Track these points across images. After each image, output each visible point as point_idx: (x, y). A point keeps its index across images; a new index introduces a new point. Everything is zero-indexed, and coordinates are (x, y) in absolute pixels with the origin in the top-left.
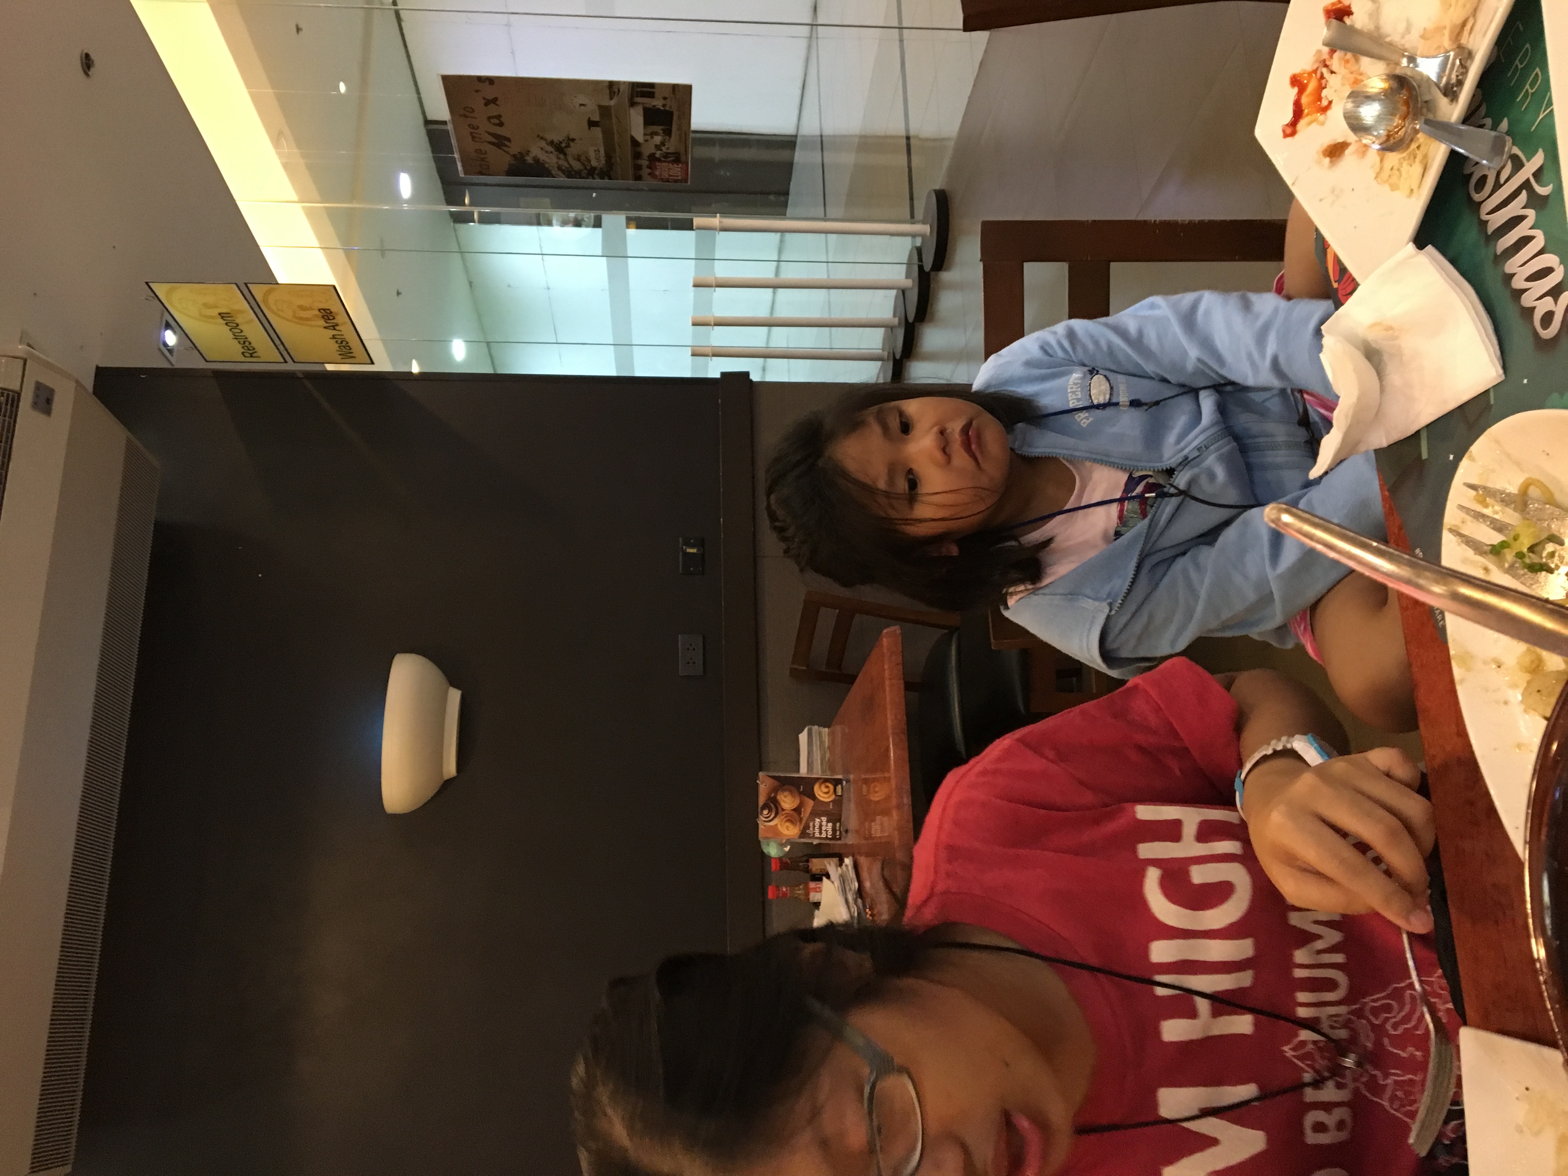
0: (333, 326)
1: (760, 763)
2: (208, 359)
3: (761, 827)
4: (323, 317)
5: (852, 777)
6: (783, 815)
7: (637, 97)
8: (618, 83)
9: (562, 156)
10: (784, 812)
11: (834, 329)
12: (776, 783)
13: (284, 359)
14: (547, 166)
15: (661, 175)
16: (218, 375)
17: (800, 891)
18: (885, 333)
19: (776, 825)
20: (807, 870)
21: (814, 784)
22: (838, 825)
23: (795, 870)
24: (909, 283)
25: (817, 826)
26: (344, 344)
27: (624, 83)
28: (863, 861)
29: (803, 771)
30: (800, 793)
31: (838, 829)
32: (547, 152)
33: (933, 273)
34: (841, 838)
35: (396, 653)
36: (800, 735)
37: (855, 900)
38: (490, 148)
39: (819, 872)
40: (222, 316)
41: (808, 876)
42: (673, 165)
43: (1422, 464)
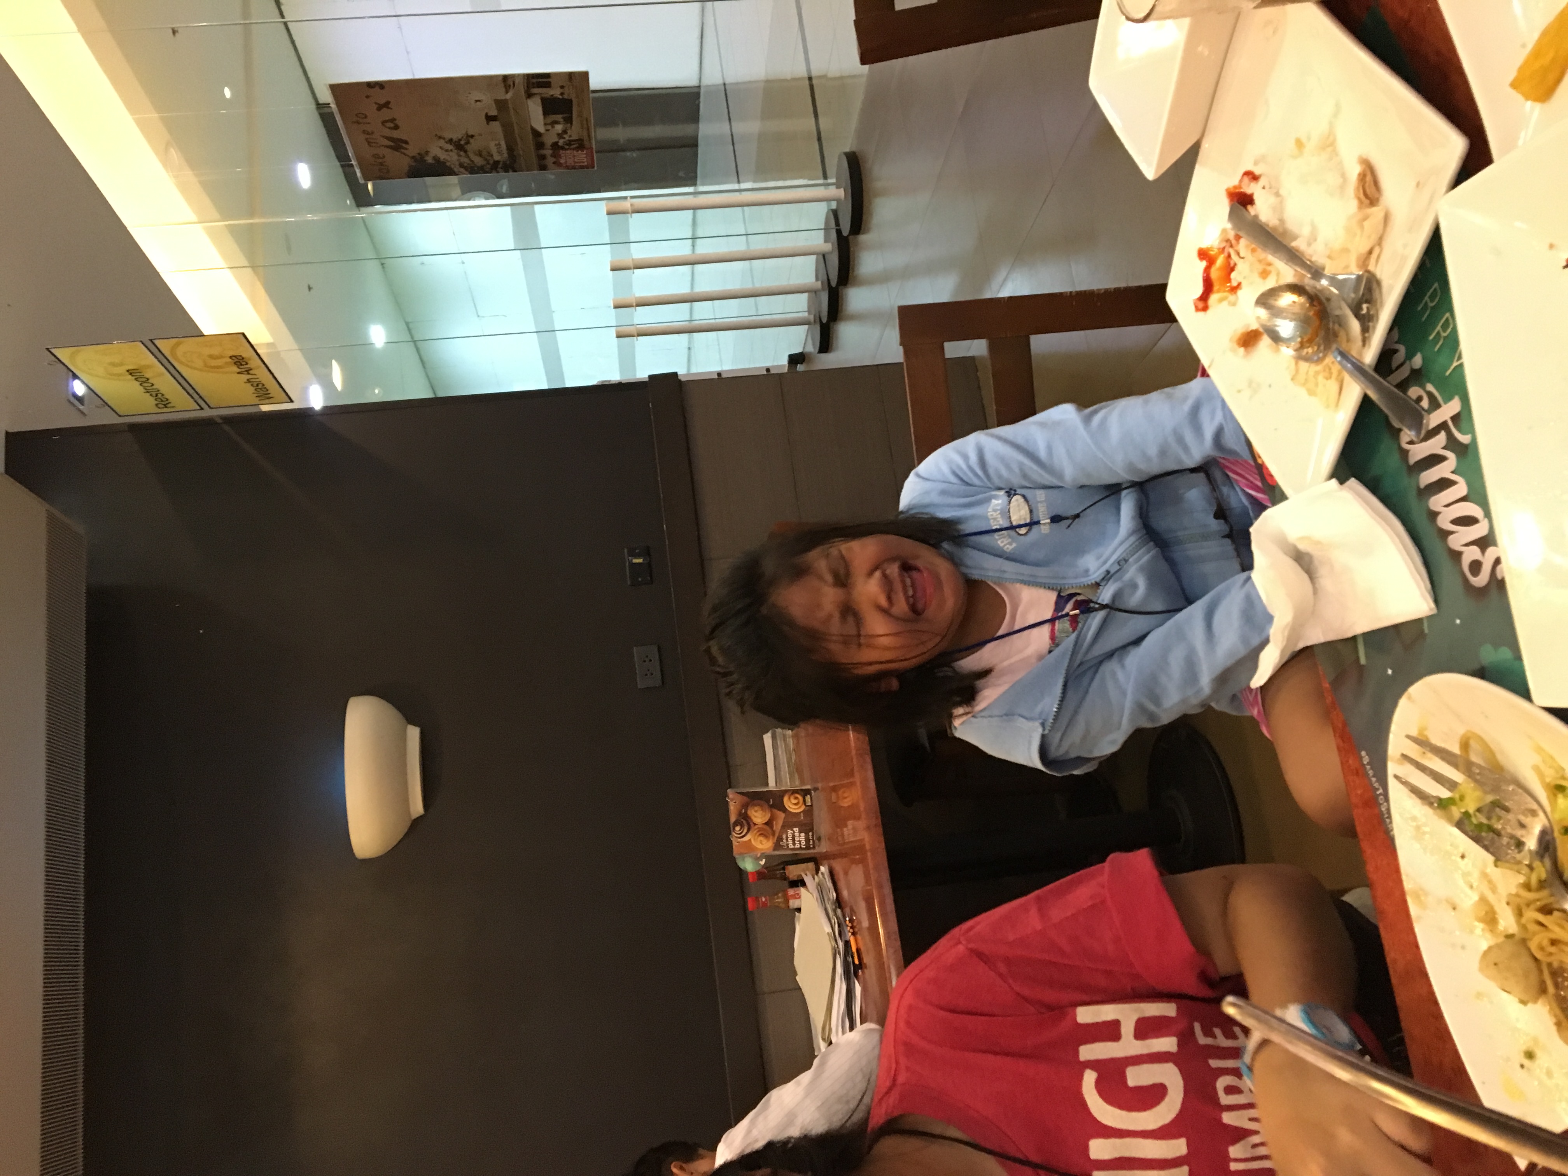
0: (246, 371)
1: (730, 783)
2: (120, 414)
3: (735, 843)
4: (235, 363)
5: (820, 785)
6: (755, 829)
7: (534, 88)
8: (513, 76)
9: (462, 153)
10: (756, 827)
11: (758, 298)
12: (745, 799)
13: (200, 406)
14: (448, 164)
15: (566, 162)
16: (134, 428)
17: (780, 900)
18: (809, 298)
19: (750, 840)
20: (784, 878)
21: (783, 797)
22: (810, 834)
23: (772, 878)
24: (828, 247)
25: (790, 837)
26: (260, 386)
27: (519, 75)
28: (838, 866)
29: (771, 783)
30: (770, 806)
31: (811, 838)
32: (447, 151)
33: (851, 237)
34: (814, 847)
35: (350, 697)
36: (765, 736)
37: (835, 911)
38: (387, 152)
39: (795, 878)
40: (130, 372)
41: (786, 883)
42: (578, 151)
43: (1361, 668)
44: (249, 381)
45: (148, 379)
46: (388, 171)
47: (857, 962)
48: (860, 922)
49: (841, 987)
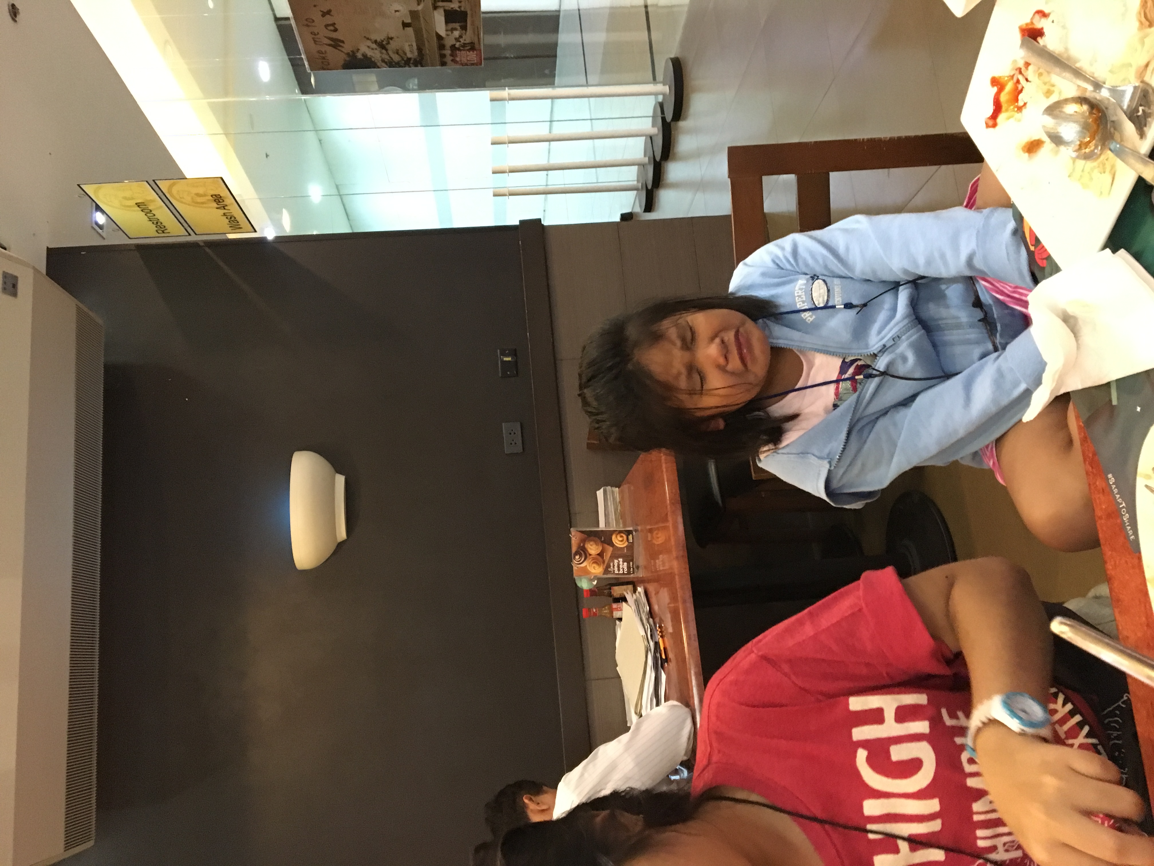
0: (224, 207)
1: (571, 522)
2: (130, 236)
3: (575, 568)
4: (215, 201)
5: (639, 528)
6: (590, 559)
7: (439, 1)
9: (384, 51)
10: (591, 557)
11: (599, 169)
12: (584, 536)
13: (189, 233)
14: (373, 60)
15: (461, 61)
16: (140, 248)
17: (606, 611)
18: (639, 170)
19: (586, 566)
20: (610, 595)
21: (612, 535)
22: (631, 563)
23: (601, 595)
24: (655, 131)
25: (616, 566)
26: (233, 219)
28: (651, 588)
29: (602, 526)
30: (602, 542)
31: (631, 567)
32: (373, 49)
33: (673, 124)
34: (633, 573)
35: (295, 451)
36: (598, 492)
37: (648, 620)
38: (329, 49)
39: (618, 596)
40: (138, 205)
41: (611, 599)
42: (469, 52)
43: (1113, 408)
44: (224, 214)
45: (151, 211)
46: (329, 64)
47: (664, 657)
48: (666, 629)
49: (651, 675)
